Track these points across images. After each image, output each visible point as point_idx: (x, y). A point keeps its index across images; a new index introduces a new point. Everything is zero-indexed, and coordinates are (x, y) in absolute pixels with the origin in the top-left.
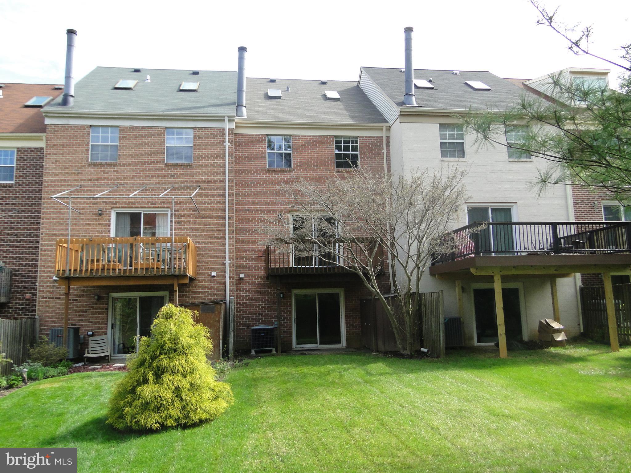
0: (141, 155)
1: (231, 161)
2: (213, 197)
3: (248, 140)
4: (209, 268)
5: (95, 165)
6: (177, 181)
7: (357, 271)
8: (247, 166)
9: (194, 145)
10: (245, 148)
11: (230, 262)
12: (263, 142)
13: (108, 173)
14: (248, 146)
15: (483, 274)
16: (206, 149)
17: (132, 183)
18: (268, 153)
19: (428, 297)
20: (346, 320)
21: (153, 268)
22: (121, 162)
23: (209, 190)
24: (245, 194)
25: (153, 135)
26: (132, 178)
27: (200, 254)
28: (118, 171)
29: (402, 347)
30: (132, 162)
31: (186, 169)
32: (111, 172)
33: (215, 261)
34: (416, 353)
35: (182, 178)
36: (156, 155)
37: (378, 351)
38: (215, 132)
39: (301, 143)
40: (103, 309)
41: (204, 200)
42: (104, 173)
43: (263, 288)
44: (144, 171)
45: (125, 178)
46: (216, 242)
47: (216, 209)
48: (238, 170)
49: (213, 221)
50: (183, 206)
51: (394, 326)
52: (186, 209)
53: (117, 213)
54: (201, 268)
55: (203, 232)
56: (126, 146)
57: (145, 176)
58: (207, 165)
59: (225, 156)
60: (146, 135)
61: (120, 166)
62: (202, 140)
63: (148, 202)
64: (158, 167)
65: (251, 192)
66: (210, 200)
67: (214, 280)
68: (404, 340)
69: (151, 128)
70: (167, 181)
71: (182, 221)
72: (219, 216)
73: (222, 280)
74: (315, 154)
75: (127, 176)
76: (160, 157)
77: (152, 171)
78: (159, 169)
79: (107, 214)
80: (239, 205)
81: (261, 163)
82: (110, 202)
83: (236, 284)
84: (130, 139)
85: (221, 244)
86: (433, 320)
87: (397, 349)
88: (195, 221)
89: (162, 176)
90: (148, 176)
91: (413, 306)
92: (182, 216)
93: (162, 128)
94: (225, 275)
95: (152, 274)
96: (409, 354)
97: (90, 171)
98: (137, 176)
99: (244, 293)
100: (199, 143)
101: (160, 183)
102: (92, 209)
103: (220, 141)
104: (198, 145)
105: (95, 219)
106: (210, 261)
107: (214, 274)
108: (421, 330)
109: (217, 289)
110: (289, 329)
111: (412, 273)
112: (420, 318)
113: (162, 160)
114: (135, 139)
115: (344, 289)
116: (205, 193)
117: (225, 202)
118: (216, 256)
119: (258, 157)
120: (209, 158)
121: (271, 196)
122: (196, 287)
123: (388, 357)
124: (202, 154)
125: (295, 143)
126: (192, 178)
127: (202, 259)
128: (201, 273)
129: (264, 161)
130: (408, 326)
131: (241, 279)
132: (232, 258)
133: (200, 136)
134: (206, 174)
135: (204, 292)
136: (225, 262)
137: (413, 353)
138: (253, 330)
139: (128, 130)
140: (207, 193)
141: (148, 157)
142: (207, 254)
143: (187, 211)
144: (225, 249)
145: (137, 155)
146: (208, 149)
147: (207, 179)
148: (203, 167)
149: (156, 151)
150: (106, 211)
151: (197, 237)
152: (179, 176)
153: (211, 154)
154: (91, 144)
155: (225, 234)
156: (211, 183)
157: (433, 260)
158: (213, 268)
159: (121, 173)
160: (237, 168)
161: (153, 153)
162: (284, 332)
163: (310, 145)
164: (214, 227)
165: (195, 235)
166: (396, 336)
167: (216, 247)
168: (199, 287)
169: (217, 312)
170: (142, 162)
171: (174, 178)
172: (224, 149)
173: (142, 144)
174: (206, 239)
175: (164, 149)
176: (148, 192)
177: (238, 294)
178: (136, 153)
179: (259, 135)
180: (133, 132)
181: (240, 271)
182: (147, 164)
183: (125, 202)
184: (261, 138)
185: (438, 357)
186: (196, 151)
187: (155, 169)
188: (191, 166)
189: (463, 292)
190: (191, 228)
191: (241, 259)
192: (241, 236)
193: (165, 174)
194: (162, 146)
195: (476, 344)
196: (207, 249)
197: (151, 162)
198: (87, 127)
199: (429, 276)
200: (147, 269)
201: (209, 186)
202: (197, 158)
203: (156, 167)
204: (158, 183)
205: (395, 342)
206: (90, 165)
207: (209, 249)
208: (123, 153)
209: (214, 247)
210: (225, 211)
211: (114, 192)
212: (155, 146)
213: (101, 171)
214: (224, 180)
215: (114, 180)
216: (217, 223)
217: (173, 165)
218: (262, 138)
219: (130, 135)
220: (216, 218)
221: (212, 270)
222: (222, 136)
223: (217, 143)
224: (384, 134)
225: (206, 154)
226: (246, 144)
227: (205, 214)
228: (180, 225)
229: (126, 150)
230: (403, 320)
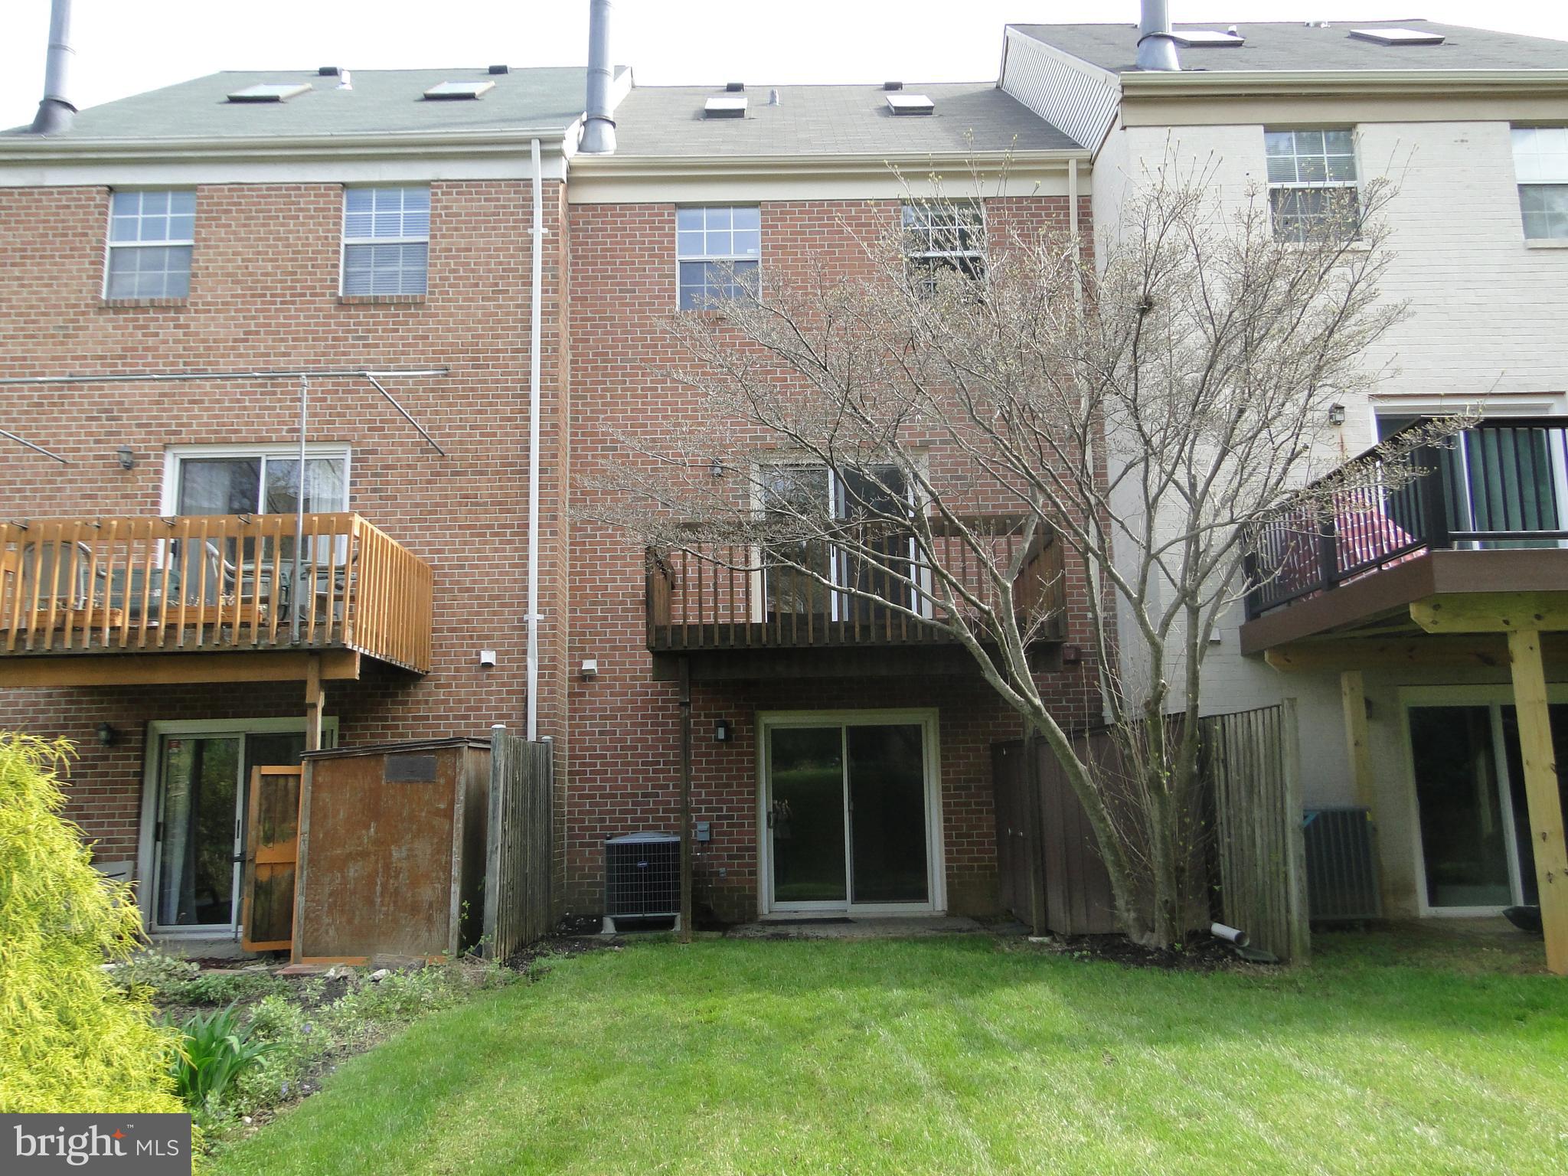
0: (262, 274)
1: (551, 284)
2: (491, 404)
3: (616, 223)
4: (471, 637)
5: (117, 308)
6: (376, 353)
7: (954, 628)
8: (610, 305)
9: (433, 237)
10: (607, 250)
11: (541, 617)
12: (663, 229)
13: (157, 335)
14: (617, 243)
15: (1462, 626)
16: (469, 250)
17: (233, 363)
18: (682, 263)
19: (1236, 731)
20: (945, 821)
21: (230, 625)
22: (200, 297)
23: (480, 382)
24: (603, 397)
25: (301, 210)
26: (233, 348)
27: (444, 591)
28: (187, 326)
29: (1136, 919)
30: (233, 296)
31: (404, 315)
32: (168, 332)
33: (495, 613)
34: (1192, 946)
35: (392, 345)
36: (310, 273)
37: (1048, 932)
38: (502, 193)
39: (790, 226)
40: (127, 774)
41: (460, 412)
42: (144, 335)
43: (660, 709)
44: (269, 325)
45: (209, 348)
46: (496, 550)
47: (501, 442)
48: (582, 319)
49: (489, 481)
50: (393, 436)
51: (1102, 839)
52: (402, 444)
53: (184, 462)
54: (445, 638)
55: (455, 520)
56: (217, 247)
57: (274, 340)
58: (471, 300)
59: (531, 270)
60: (281, 210)
61: (196, 312)
62: (458, 222)
63: (279, 423)
64: (316, 309)
65: (623, 390)
66: (480, 412)
67: (489, 677)
68: (1141, 891)
69: (297, 186)
70: (344, 354)
71: (388, 483)
72: (511, 465)
73: (514, 676)
74: (838, 259)
75: (215, 341)
76: (321, 280)
77: (297, 325)
78: (318, 317)
79: (150, 464)
80: (583, 434)
81: (658, 297)
82: (161, 425)
83: (570, 695)
84: (230, 226)
85: (513, 558)
86: (1257, 814)
87: (1117, 926)
88: (429, 482)
89: (326, 339)
90: (282, 340)
91: (1175, 757)
92: (387, 467)
93: (329, 186)
94: (526, 661)
95: (226, 647)
96: (1164, 946)
97: (104, 328)
98: (247, 340)
99: (597, 725)
100: (448, 229)
101: (319, 362)
102: (105, 449)
103: (515, 221)
104: (443, 236)
105: (111, 481)
106: (478, 614)
107: (488, 657)
108: (1209, 854)
109: (496, 708)
110: (748, 849)
111: (1165, 625)
112: (1207, 809)
113: (329, 287)
114: (245, 225)
115: (937, 710)
116: (464, 389)
117: (528, 419)
118: (498, 597)
119: (648, 277)
120: (480, 278)
121: (689, 403)
122: (427, 702)
123: (1082, 957)
124: (456, 264)
125: (771, 227)
126: (424, 345)
127: (451, 607)
128: (445, 654)
129: (665, 290)
130: (1157, 836)
131: (586, 677)
132: (548, 604)
133: (451, 208)
134: (469, 330)
135: (455, 717)
136: (526, 617)
137: (1178, 946)
138: (610, 847)
139: (226, 197)
140: (472, 389)
141: (286, 281)
142: (468, 590)
143: (403, 453)
144: (527, 573)
145: (251, 274)
146: (477, 250)
147: (472, 344)
148: (461, 308)
149: (311, 259)
150: (147, 456)
151: (436, 536)
152: (381, 338)
153: (488, 263)
154: (109, 244)
155: (527, 526)
156: (485, 359)
157: (1253, 584)
158: (487, 637)
159: (197, 334)
160: (579, 312)
161: (302, 266)
162: (730, 857)
163: (818, 233)
164: (493, 504)
165: (428, 528)
166: (1113, 879)
167: (497, 566)
168: (436, 702)
169: (442, 781)
170: (264, 295)
171: (365, 346)
172: (528, 249)
173: (267, 239)
174: (465, 543)
175: (337, 252)
176: (282, 393)
177: (578, 726)
178: (247, 268)
179: (650, 206)
180: (240, 204)
181: (583, 649)
182: (282, 303)
183: (207, 424)
184: (657, 215)
185: (1282, 961)
186: (439, 258)
187: (306, 317)
188: (420, 305)
189: (1369, 717)
190: (417, 505)
191: (587, 611)
192: (590, 536)
193: (336, 331)
194: (328, 245)
195: (1424, 909)
196: (466, 575)
197: (292, 295)
198: (98, 192)
199: (1241, 659)
200: (209, 627)
201: (478, 367)
202: (441, 279)
203: (309, 309)
204: (314, 362)
205: (1112, 898)
206: (103, 308)
207: (473, 574)
208: (207, 268)
209: (491, 566)
210: (528, 449)
211: (174, 395)
212: (308, 245)
213: (135, 328)
214: (527, 349)
215: (174, 356)
216: (501, 488)
217: (364, 304)
218: (662, 215)
219: (230, 211)
220: (498, 473)
221: (482, 646)
222: (523, 206)
223: (505, 228)
224: (1071, 188)
225: (469, 264)
226: (609, 236)
227: (462, 459)
228: (381, 498)
229: (216, 261)
230: (1140, 816)
